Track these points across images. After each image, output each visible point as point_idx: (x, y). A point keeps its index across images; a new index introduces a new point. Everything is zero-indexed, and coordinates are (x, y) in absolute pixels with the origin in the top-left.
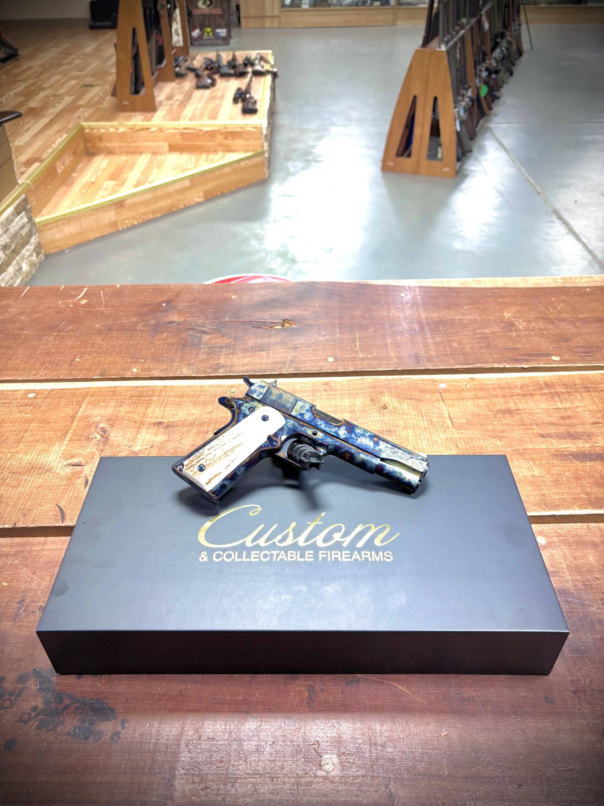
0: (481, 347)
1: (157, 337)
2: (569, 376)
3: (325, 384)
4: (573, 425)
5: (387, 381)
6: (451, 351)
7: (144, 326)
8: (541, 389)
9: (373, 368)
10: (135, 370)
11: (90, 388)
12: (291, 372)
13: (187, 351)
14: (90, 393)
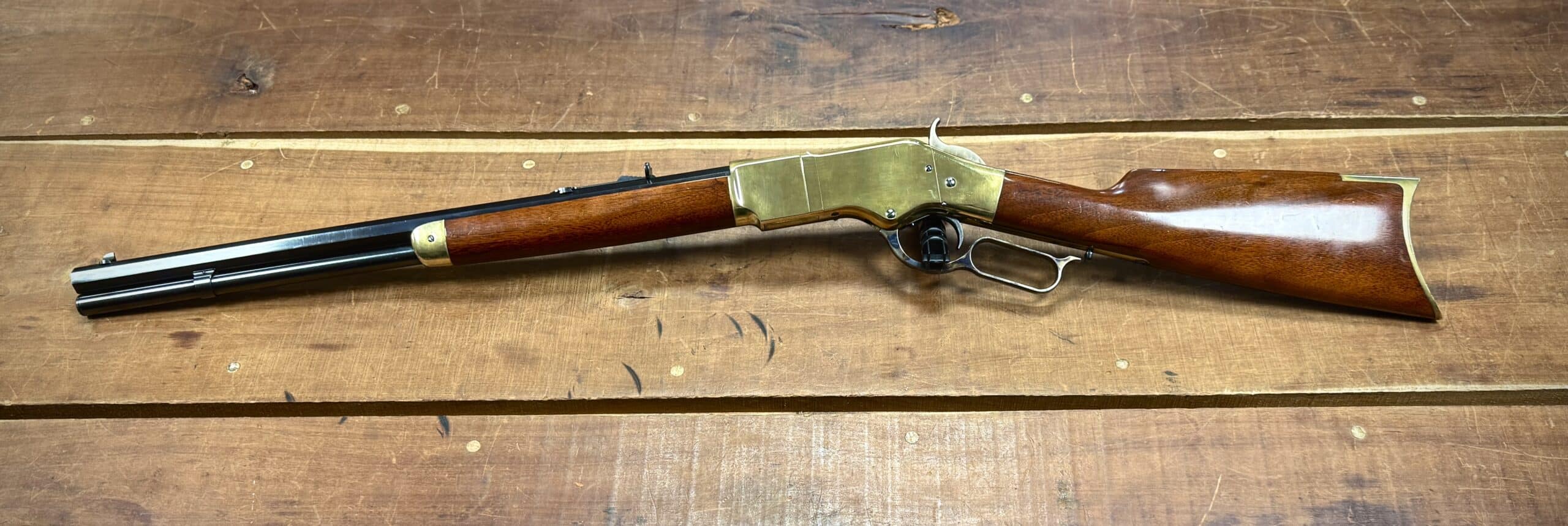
0: (1289, 74)
1: (717, 48)
2: (1437, 137)
3: (1017, 149)
4: (1432, 233)
5: (1125, 144)
6: (1237, 82)
7: (690, 20)
8: (1385, 162)
9: (1102, 118)
10: (692, 117)
11: (625, 152)
12: (959, 124)
13: (775, 79)
14: (627, 162)
